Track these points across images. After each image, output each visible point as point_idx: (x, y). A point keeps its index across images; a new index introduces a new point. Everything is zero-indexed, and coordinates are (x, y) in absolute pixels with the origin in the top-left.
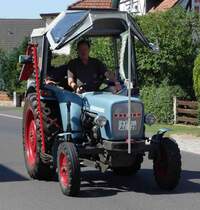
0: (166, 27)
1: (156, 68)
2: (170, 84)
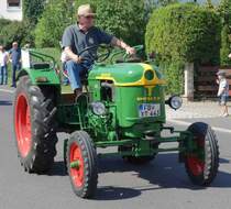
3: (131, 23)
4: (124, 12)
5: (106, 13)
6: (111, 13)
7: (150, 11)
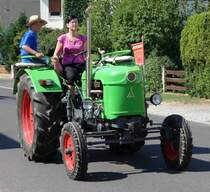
3: (166, 30)
4: (160, 20)
5: (143, 20)
6: (147, 21)
7: (185, 18)
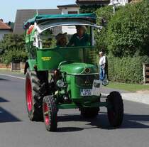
0: (137, 14)
1: (130, 43)
2: (140, 54)
